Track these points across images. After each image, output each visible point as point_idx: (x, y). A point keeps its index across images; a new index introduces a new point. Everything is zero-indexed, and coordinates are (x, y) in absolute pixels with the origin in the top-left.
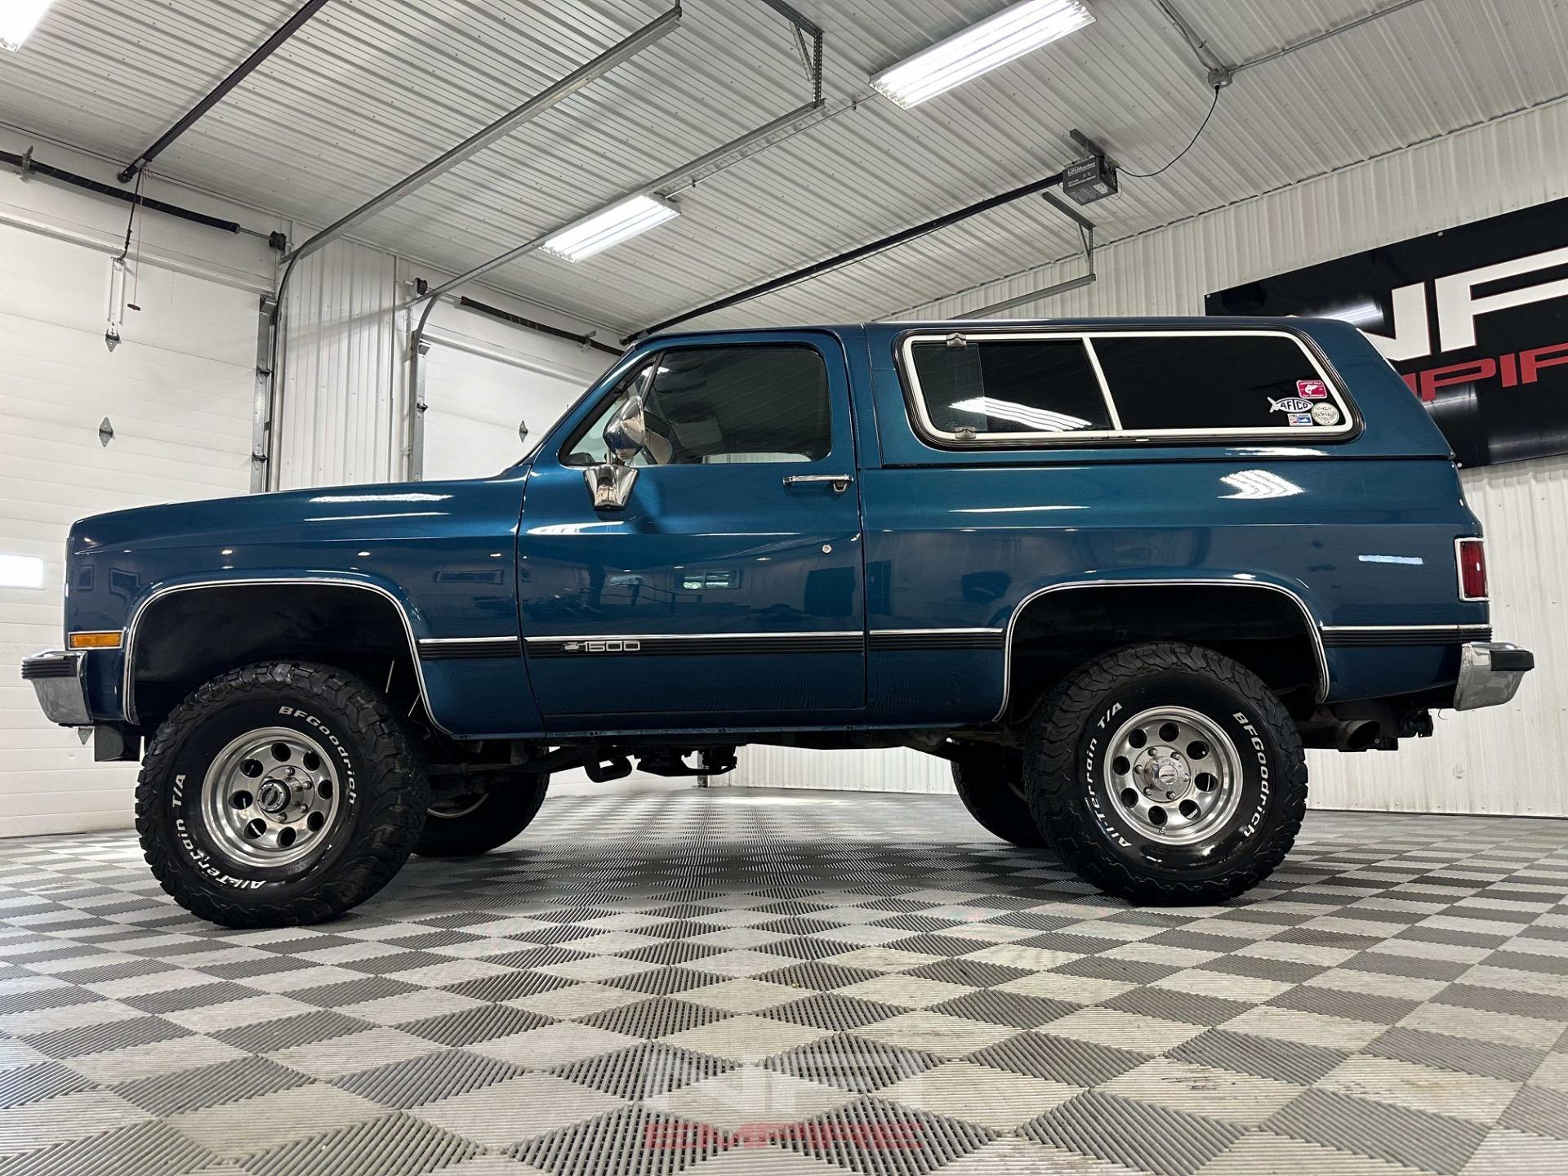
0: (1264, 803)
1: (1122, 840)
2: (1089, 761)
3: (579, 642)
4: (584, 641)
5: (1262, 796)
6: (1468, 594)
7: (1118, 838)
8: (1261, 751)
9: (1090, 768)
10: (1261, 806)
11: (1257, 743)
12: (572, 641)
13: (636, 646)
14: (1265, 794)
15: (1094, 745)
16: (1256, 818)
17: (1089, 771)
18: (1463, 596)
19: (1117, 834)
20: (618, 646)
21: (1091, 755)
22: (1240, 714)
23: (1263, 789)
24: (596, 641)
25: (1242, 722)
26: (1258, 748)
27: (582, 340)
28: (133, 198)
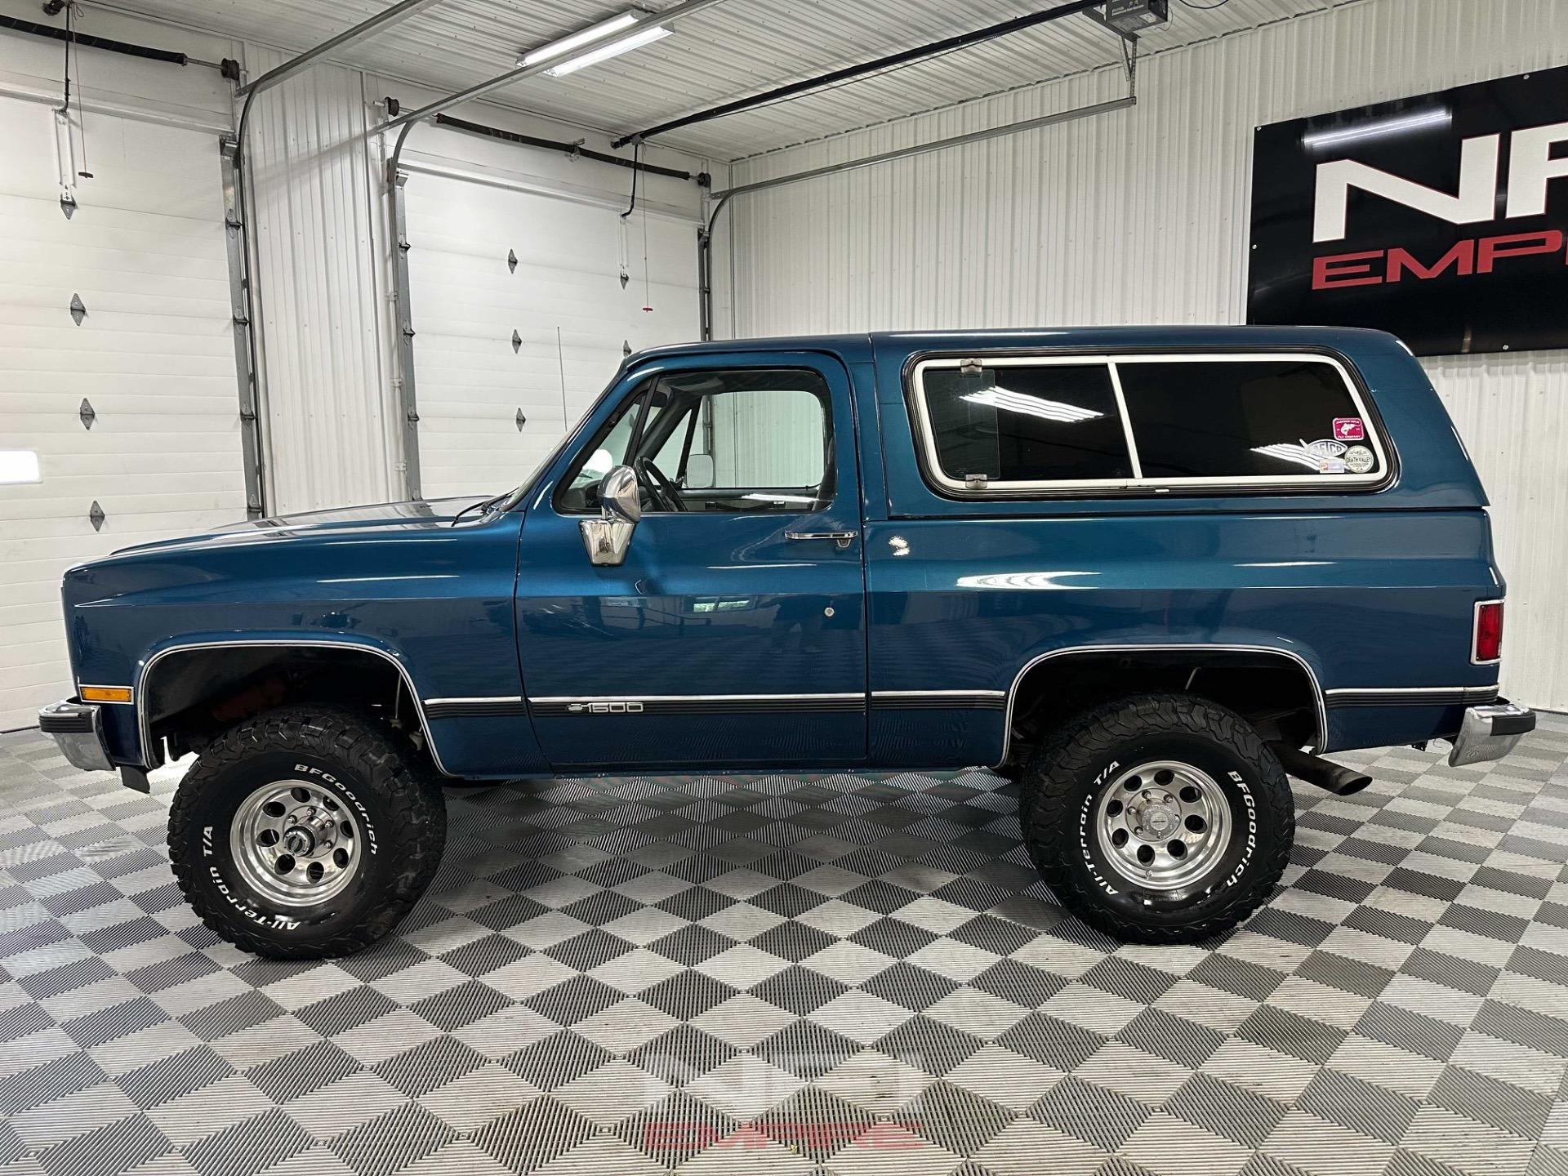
0: (1249, 856)
1: (1109, 887)
2: (1083, 816)
3: (583, 703)
4: (587, 703)
5: (1248, 849)
6: (1480, 657)
7: (1106, 886)
8: (1252, 807)
9: (1083, 823)
10: (1246, 859)
11: (1249, 800)
12: (576, 702)
13: (639, 707)
14: (1251, 847)
15: (1089, 801)
16: (1240, 869)
17: (1082, 825)
18: (1474, 659)
19: (1105, 883)
20: (621, 708)
21: (1086, 810)
22: (1235, 773)
23: (1250, 843)
24: (600, 703)
25: (1236, 780)
26: (1249, 804)
27: (570, 149)
28: (64, 36)
